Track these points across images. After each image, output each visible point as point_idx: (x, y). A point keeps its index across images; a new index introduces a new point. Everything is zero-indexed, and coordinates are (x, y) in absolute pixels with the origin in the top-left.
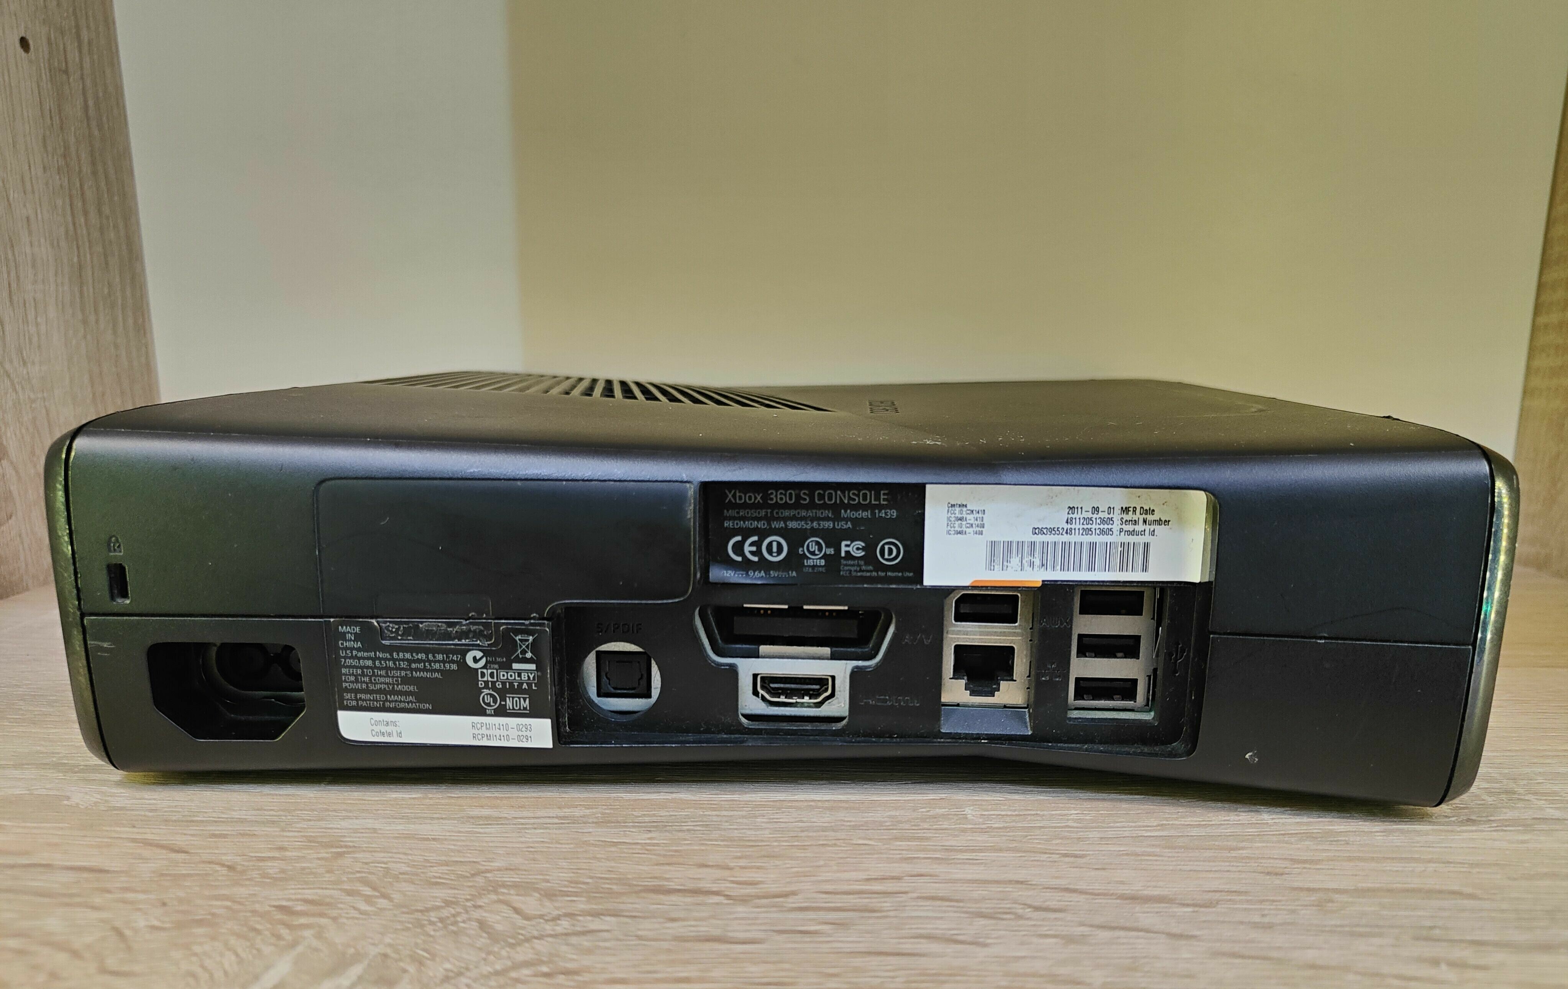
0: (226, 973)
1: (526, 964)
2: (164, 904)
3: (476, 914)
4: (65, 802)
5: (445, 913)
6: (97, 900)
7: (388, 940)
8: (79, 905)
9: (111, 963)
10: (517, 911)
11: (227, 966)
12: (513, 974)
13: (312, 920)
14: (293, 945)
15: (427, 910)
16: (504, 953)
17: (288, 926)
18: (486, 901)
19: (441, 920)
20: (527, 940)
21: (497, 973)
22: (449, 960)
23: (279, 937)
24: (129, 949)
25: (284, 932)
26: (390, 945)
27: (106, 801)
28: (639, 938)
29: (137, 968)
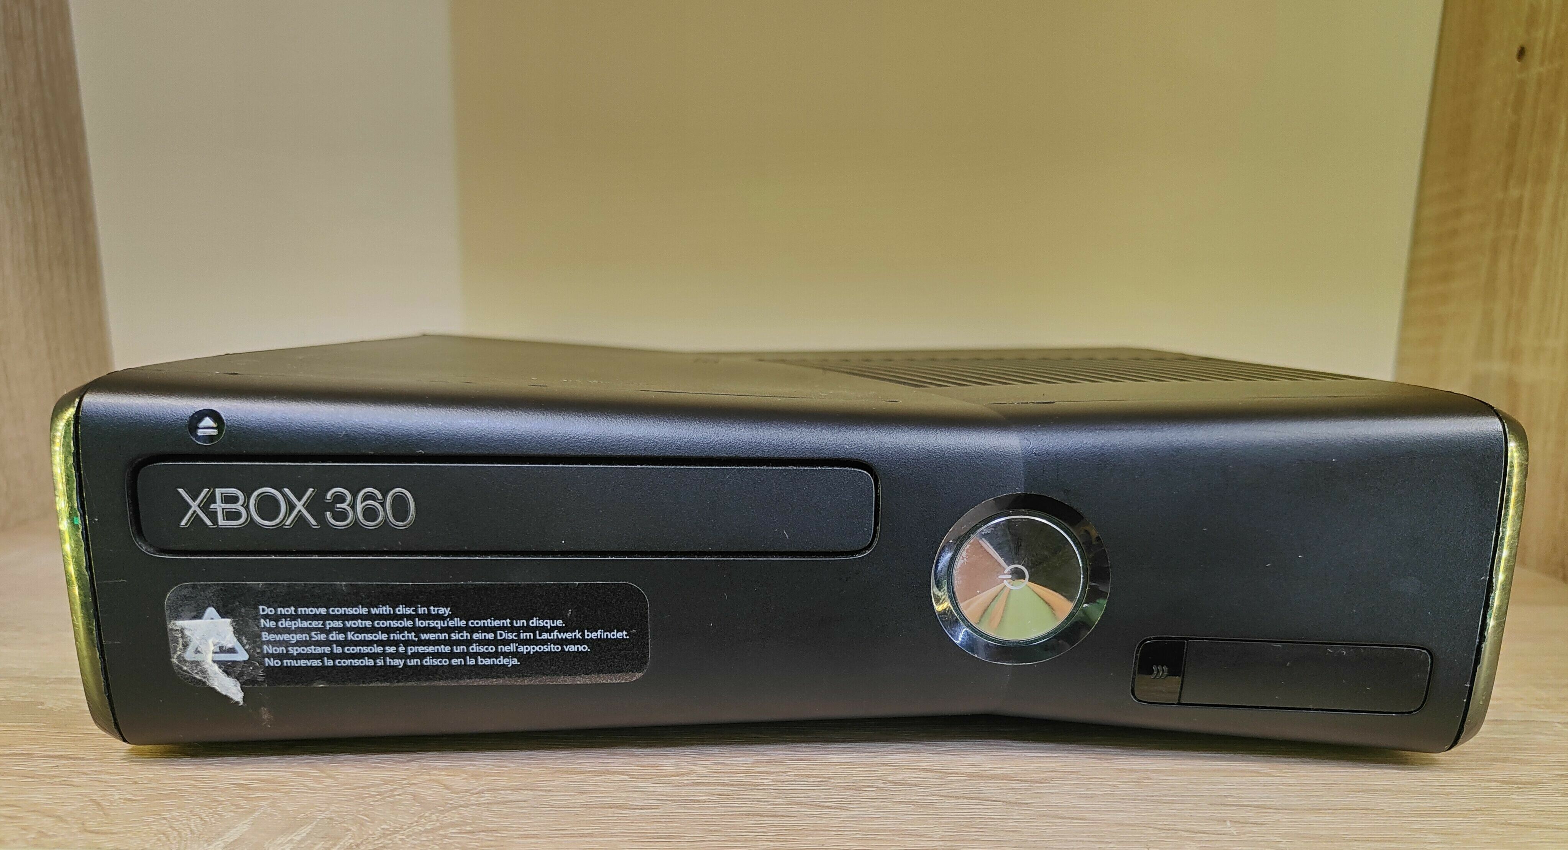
0: (192, 832)
1: (453, 825)
2: (136, 783)
3: (411, 790)
4: (40, 707)
5: (383, 789)
6: (76, 780)
7: (332, 808)
8: (60, 783)
9: (91, 825)
10: (446, 787)
11: (193, 828)
12: (442, 832)
13: (266, 794)
14: (251, 812)
15: (369, 787)
16: (434, 817)
17: (246, 799)
18: (420, 780)
19: (380, 794)
20: (455, 808)
21: (427, 831)
22: (386, 822)
23: (238, 806)
24: (106, 815)
25: (243, 802)
26: (334, 811)
27: (78, 706)
28: (552, 806)
29: (115, 829)
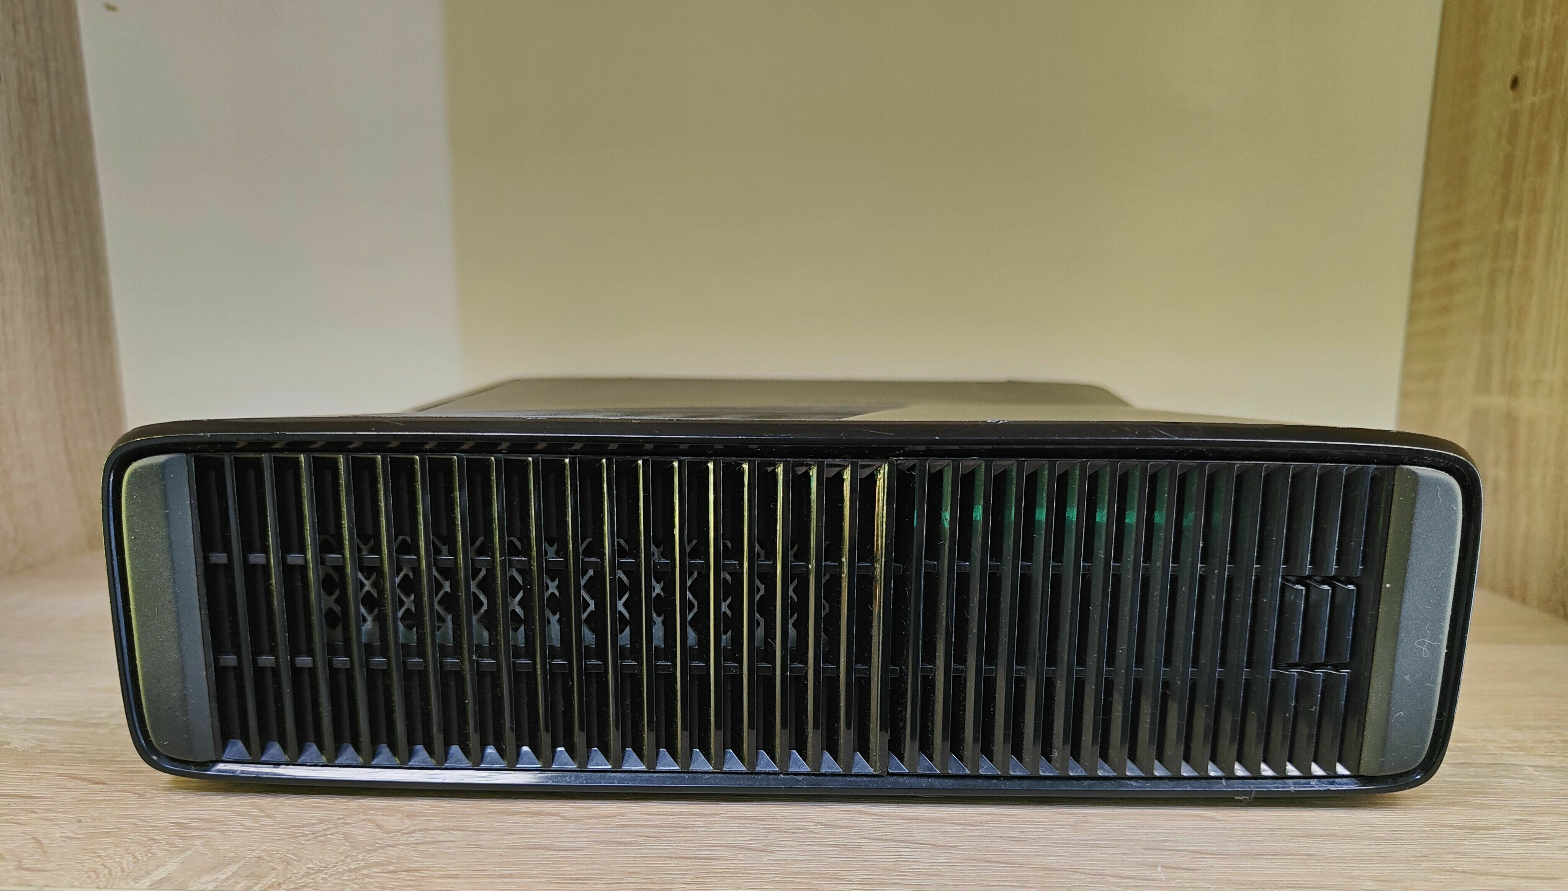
0: (123, 870)
1: (377, 864)
2: (80, 821)
3: (344, 829)
4: (6, 746)
5: (317, 828)
6: (23, 818)
7: (264, 847)
8: (7, 821)
9: (28, 863)
10: (379, 827)
11: (125, 866)
12: (364, 872)
13: (202, 833)
14: (184, 851)
15: (303, 826)
16: (360, 856)
17: (182, 838)
18: (355, 819)
19: (313, 833)
20: (383, 848)
22: (312, 862)
23: (173, 845)
24: (44, 852)
25: (178, 841)
26: (265, 850)
28: (478, 847)
29: (49, 866)
